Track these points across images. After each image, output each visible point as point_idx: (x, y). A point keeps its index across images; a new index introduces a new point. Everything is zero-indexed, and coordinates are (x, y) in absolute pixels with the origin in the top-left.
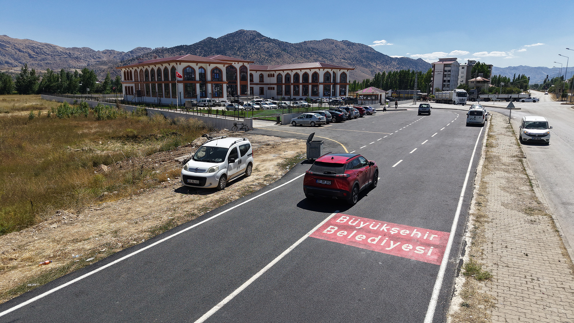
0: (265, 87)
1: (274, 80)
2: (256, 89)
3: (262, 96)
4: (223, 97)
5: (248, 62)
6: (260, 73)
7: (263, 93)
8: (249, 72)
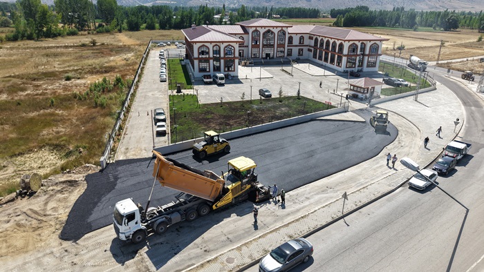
0: (305, 49)
1: (312, 42)
2: (295, 51)
3: (301, 57)
4: (234, 71)
5: (287, 27)
6: (301, 35)
7: (302, 55)
8: (287, 36)
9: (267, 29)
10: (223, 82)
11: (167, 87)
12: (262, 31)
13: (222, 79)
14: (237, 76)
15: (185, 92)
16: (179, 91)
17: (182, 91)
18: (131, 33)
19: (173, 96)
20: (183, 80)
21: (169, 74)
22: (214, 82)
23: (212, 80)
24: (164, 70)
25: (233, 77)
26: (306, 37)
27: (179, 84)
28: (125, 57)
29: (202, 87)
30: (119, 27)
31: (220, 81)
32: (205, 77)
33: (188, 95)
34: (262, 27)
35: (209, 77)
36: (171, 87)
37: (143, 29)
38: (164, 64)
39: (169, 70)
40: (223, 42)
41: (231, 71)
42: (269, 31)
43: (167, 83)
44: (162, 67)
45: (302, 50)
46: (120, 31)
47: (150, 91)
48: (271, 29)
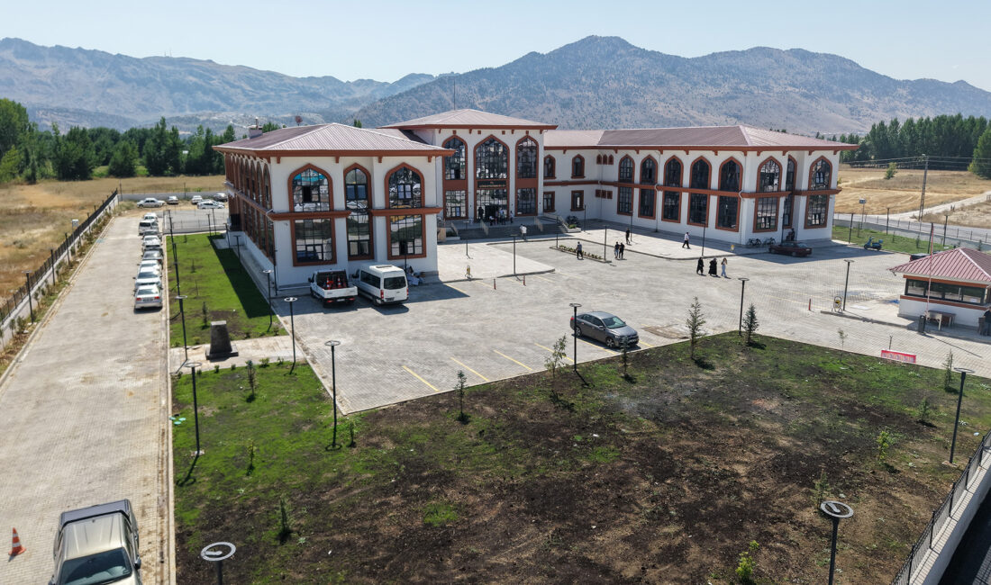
0: (589, 191)
1: (612, 172)
2: (563, 196)
3: (579, 215)
4: (424, 255)
5: (541, 129)
6: (575, 153)
7: (581, 208)
8: (542, 155)
9: (486, 134)
10: (401, 294)
11: (164, 336)
12: (472, 140)
13: (395, 283)
14: (435, 274)
15: (248, 350)
16: (221, 351)
17: (236, 345)
18: (64, 184)
19: (195, 375)
20: (232, 302)
21: (176, 279)
22: (365, 300)
23: (352, 291)
24: (155, 269)
25: (422, 274)
26: (590, 158)
27: (217, 316)
28: (20, 236)
29: (317, 318)
30: (28, 171)
31: (390, 294)
32: (323, 280)
33: (265, 365)
34: (470, 128)
35: (339, 280)
36: (182, 334)
37: (101, 176)
38: (155, 248)
39: (175, 266)
40: (380, 154)
41: (414, 255)
42: (492, 140)
43: (164, 315)
44: (145, 257)
45: (581, 193)
46: (31, 180)
47: (78, 362)
48: (497, 134)
